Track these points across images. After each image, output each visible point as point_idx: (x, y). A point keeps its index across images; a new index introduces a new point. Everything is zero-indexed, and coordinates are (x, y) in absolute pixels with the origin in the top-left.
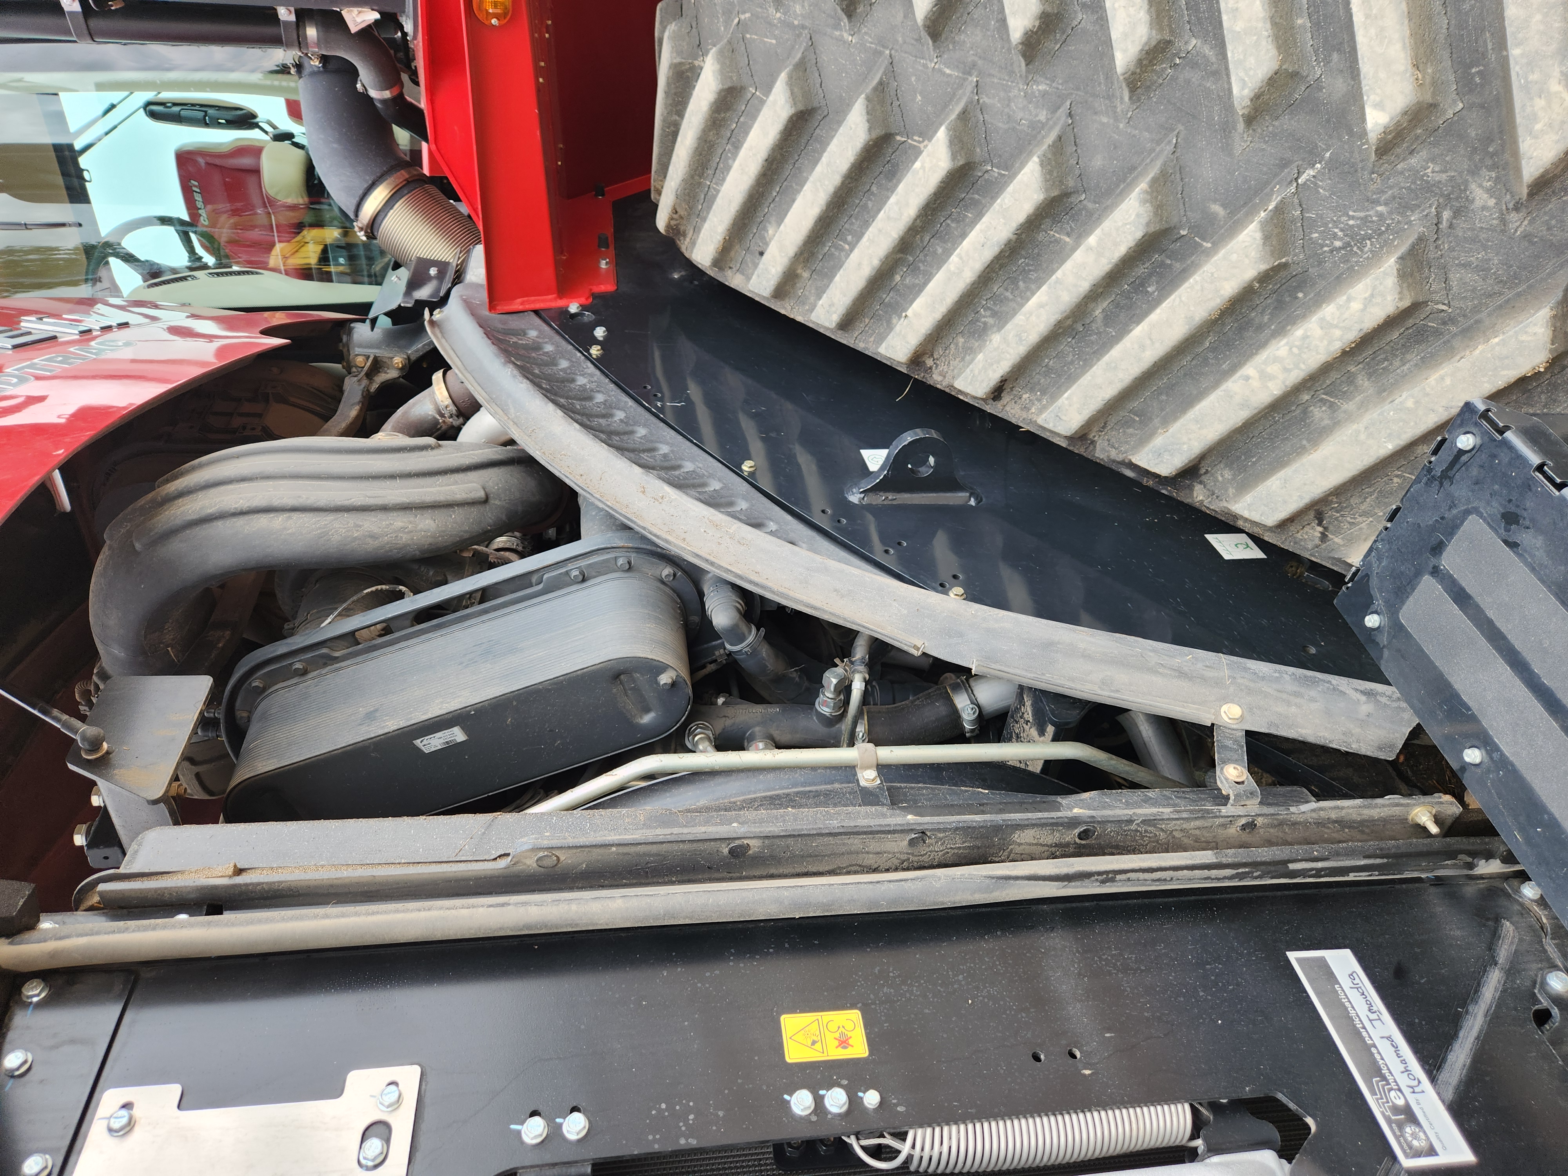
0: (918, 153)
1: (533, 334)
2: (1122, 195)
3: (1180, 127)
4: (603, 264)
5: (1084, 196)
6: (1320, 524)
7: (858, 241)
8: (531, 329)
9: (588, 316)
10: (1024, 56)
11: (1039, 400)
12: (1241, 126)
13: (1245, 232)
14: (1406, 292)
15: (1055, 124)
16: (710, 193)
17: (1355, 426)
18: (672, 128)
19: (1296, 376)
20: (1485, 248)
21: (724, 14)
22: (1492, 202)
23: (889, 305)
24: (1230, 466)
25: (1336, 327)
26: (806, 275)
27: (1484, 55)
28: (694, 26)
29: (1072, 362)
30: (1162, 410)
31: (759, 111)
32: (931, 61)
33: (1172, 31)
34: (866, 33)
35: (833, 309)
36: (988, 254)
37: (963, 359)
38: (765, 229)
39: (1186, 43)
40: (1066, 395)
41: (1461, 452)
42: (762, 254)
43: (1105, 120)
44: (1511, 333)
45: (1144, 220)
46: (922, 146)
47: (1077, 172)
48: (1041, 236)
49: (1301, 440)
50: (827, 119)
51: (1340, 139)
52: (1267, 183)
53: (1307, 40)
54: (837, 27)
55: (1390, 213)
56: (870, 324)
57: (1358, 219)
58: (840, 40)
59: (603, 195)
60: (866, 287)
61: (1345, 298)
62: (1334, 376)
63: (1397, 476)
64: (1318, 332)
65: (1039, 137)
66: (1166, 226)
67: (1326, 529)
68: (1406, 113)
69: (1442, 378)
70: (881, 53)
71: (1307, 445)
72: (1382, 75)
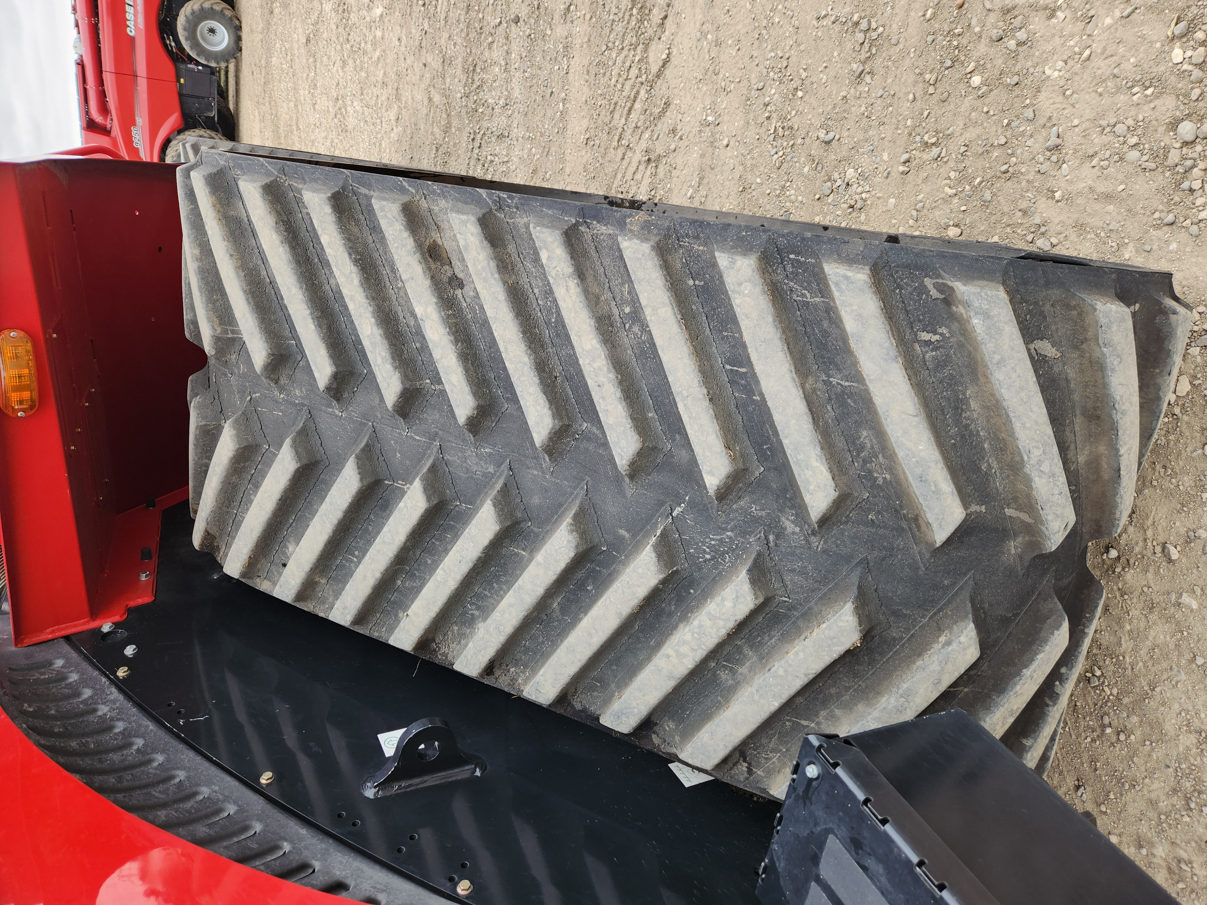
0: (403, 493)
1: (59, 663)
2: (556, 523)
3: (588, 478)
4: (143, 578)
5: (530, 524)
6: (745, 761)
7: (364, 556)
8: (58, 658)
9: (122, 633)
10: (470, 431)
11: (523, 673)
12: (627, 480)
13: (644, 553)
14: (758, 593)
15: (501, 475)
16: (237, 519)
17: (750, 689)
18: (204, 468)
19: (700, 654)
20: (801, 559)
21: (239, 392)
22: (797, 530)
23: (395, 602)
24: (672, 718)
25: (720, 619)
26: (323, 581)
27: (769, 438)
28: (216, 398)
29: (543, 642)
30: (616, 677)
31: (273, 461)
32: (404, 431)
33: (569, 418)
34: (352, 411)
35: (347, 611)
36: (465, 568)
37: (459, 642)
38: (285, 546)
39: (580, 425)
40: (541, 673)
41: (811, 780)
42: (284, 565)
43: (536, 473)
44: (832, 621)
45: (573, 544)
46: (405, 487)
47: (522, 507)
48: (504, 551)
49: (716, 696)
50: (329, 468)
51: (693, 489)
52: (653, 516)
53: (658, 427)
54: (329, 406)
55: (736, 536)
56: (381, 618)
57: (717, 540)
58: (333, 414)
59: (154, 506)
60: (372, 593)
61: (720, 598)
62: (728, 649)
63: (788, 720)
64: (708, 623)
65: (491, 483)
66: (591, 545)
67: (750, 764)
68: (729, 477)
69: (797, 653)
70: (366, 424)
71: (722, 701)
72: (708, 454)
